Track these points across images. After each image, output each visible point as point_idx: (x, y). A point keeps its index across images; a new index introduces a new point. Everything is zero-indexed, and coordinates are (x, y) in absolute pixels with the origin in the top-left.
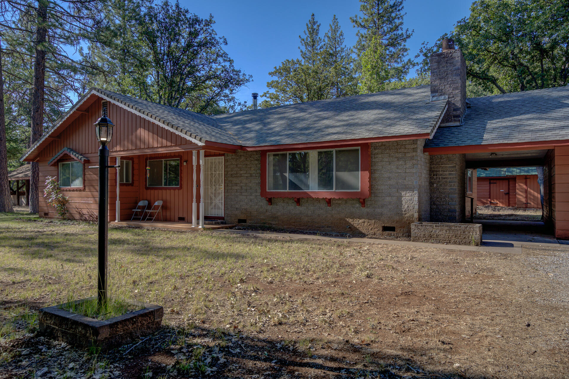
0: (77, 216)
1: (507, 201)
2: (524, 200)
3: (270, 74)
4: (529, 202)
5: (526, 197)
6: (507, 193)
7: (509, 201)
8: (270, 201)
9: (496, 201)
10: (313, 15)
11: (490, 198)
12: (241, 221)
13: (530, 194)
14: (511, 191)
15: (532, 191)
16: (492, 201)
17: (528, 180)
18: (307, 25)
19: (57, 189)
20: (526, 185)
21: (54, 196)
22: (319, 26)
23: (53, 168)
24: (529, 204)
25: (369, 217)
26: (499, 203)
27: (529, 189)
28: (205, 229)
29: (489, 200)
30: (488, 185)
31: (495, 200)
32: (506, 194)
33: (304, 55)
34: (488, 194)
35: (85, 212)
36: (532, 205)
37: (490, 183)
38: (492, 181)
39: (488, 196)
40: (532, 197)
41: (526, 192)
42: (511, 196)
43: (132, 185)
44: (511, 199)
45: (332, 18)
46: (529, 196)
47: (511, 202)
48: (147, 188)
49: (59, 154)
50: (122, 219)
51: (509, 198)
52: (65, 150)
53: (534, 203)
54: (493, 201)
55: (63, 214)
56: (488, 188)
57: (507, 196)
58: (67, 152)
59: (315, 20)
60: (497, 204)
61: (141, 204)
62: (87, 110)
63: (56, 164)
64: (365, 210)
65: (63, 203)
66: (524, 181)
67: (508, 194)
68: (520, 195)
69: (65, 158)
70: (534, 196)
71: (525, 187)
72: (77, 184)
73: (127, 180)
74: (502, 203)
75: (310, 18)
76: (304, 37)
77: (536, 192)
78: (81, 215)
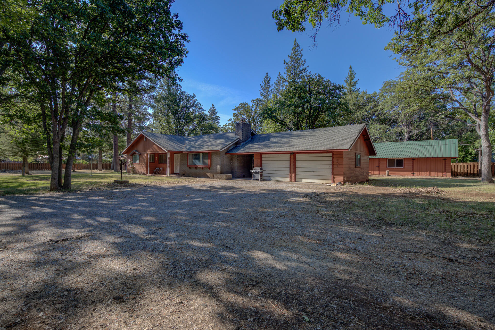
0: (138, 173)
3: (233, 110)
8: (190, 168)
10: (267, 73)
12: (184, 174)
18: (264, 78)
19: (132, 164)
21: (130, 166)
22: (270, 79)
23: (131, 156)
25: (211, 173)
28: (169, 176)
33: (262, 95)
35: (140, 171)
43: (154, 162)
45: (278, 74)
48: (159, 164)
49: (132, 152)
50: (150, 174)
52: (134, 151)
55: (133, 172)
58: (135, 151)
59: (268, 76)
61: (157, 169)
62: (140, 138)
63: (132, 155)
64: (210, 171)
65: (133, 168)
69: (134, 153)
72: (138, 162)
73: (153, 161)
75: (265, 75)
76: (263, 85)
78: (139, 172)
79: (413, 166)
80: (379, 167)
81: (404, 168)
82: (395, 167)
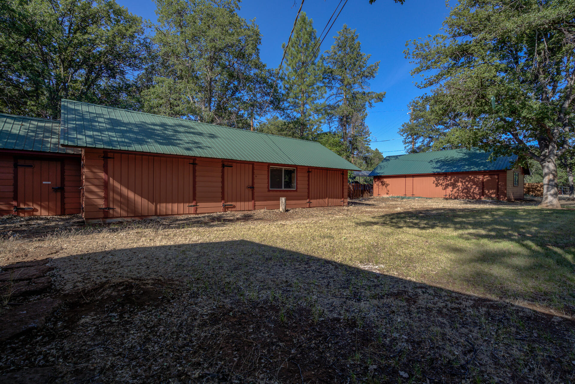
1: (59, 204)
2: (101, 203)
4: (111, 206)
5: (106, 198)
6: (59, 188)
7: (63, 204)
9: (32, 206)
11: (15, 198)
13: (114, 190)
14: (66, 183)
15: (117, 185)
16: (22, 206)
17: (110, 163)
20: (106, 172)
24: (111, 211)
26: (39, 208)
27: (111, 179)
29: (15, 203)
30: (11, 170)
31: (31, 204)
32: (56, 190)
34: (11, 188)
36: (117, 212)
37: (16, 166)
38: (21, 162)
39: (12, 195)
40: (118, 197)
41: (106, 186)
42: (66, 195)
44: (66, 200)
46: (111, 194)
47: (67, 206)
51: (63, 198)
53: (121, 208)
54: (25, 204)
56: (11, 176)
57: (59, 195)
60: (35, 210)
66: (102, 162)
67: (61, 189)
68: (91, 192)
70: (121, 195)
71: (103, 175)
74: (48, 209)
77: (132, 190)
79: (309, 181)
80: (252, 188)
81: (296, 191)
82: (283, 189)
